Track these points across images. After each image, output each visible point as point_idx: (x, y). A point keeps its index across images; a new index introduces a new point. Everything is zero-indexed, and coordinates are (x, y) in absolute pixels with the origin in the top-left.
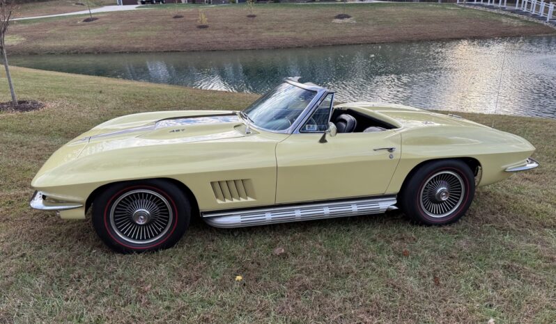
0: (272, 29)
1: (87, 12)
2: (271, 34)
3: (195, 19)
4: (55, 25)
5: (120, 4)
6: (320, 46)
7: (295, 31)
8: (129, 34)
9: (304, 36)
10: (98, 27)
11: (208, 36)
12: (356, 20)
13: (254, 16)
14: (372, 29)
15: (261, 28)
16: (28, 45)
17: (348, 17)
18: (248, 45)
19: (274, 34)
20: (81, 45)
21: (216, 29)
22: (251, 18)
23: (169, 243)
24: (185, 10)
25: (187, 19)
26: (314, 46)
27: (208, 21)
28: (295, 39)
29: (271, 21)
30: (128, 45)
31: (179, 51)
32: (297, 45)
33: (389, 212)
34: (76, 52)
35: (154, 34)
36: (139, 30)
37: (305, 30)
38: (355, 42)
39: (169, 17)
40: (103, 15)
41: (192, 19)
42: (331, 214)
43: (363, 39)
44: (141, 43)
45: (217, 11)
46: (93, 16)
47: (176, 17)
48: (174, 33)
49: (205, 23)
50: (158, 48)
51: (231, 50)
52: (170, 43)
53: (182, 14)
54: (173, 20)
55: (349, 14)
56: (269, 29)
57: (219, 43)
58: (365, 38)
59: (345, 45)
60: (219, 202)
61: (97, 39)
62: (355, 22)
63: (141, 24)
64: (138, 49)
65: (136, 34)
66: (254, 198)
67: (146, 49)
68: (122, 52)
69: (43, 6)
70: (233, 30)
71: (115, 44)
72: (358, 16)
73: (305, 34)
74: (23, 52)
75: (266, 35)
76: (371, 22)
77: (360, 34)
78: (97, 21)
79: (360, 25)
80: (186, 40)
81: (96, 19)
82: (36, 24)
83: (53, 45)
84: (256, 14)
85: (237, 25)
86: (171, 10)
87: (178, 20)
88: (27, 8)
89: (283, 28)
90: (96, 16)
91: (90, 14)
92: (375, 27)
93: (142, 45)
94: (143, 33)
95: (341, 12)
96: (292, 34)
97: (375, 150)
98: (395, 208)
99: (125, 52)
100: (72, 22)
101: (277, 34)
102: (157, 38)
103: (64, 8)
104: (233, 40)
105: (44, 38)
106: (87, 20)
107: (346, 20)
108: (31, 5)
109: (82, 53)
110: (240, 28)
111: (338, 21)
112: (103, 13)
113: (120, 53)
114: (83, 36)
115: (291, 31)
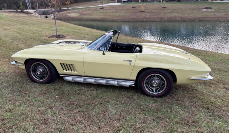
0: (172, 13)
1: (102, 5)
2: (171, 15)
3: (140, 8)
4: (90, 10)
5: (116, 2)
6: (192, 21)
7: (182, 14)
8: (114, 14)
9: (186, 16)
10: (104, 11)
11: (143, 15)
12: (215, 10)
13: (165, 7)
14: (221, 14)
15: (167, 12)
16: (80, 17)
17: (211, 8)
18: (159, 19)
19: (172, 15)
20: (96, 17)
21: (148, 13)
22: (164, 8)
23: (48, 82)
24: (137, 5)
25: (137, 8)
26: (189, 21)
27: (144, 9)
28: (181, 17)
29: (172, 9)
30: (112, 18)
31: (129, 21)
32: (181, 20)
33: (130, 87)
34: (94, 20)
35: (123, 14)
36: (117, 13)
37: (187, 14)
38: (211, 20)
39: (130, 7)
40: (107, 7)
41: (139, 8)
42: (106, 83)
43: (215, 18)
44: (117, 17)
45: (150, 5)
46: (103, 7)
47: (133, 8)
48: (130, 14)
49: (143, 10)
50: (122, 20)
51: (150, 21)
52: (127, 18)
53: (135, 6)
54: (131, 9)
55: (212, 7)
56: (170, 13)
57: (146, 18)
58: (216, 18)
59: (205, 21)
60: (65, 71)
61: (102, 15)
62: (213, 11)
63: (119, 10)
64: (115, 20)
65: (116, 14)
66: (77, 72)
67: (118, 20)
68: (109, 21)
69: (89, 3)
70: (154, 13)
71: (107, 17)
72: (216, 8)
73: (186, 15)
74: (78, 19)
75: (168, 15)
76: (222, 11)
77: (214, 16)
78: (104, 9)
79: (216, 12)
80: (133, 17)
81: (104, 8)
82: (85, 9)
83: (87, 17)
84: (166, 7)
85: (157, 11)
86: (132, 5)
87: (133, 9)
88: (84, 4)
89: (177, 12)
90: (104, 7)
91: (102, 6)
92: (224, 13)
93: (117, 19)
94: (118, 14)
95: (207, 6)
96: (180, 15)
97: (124, 60)
98: (134, 86)
99: (110, 21)
100: (96, 9)
101: (173, 15)
102: (123, 16)
103: (96, 4)
104: (153, 17)
105: (85, 15)
106: (101, 8)
107: (209, 10)
108: (86, 3)
109: (96, 21)
110: (157, 12)
111: (205, 10)
112: (108, 6)
113: (108, 21)
114: (98, 14)
115: (180, 14)
